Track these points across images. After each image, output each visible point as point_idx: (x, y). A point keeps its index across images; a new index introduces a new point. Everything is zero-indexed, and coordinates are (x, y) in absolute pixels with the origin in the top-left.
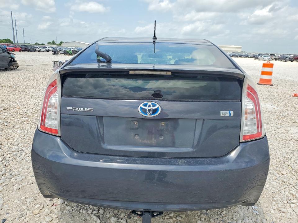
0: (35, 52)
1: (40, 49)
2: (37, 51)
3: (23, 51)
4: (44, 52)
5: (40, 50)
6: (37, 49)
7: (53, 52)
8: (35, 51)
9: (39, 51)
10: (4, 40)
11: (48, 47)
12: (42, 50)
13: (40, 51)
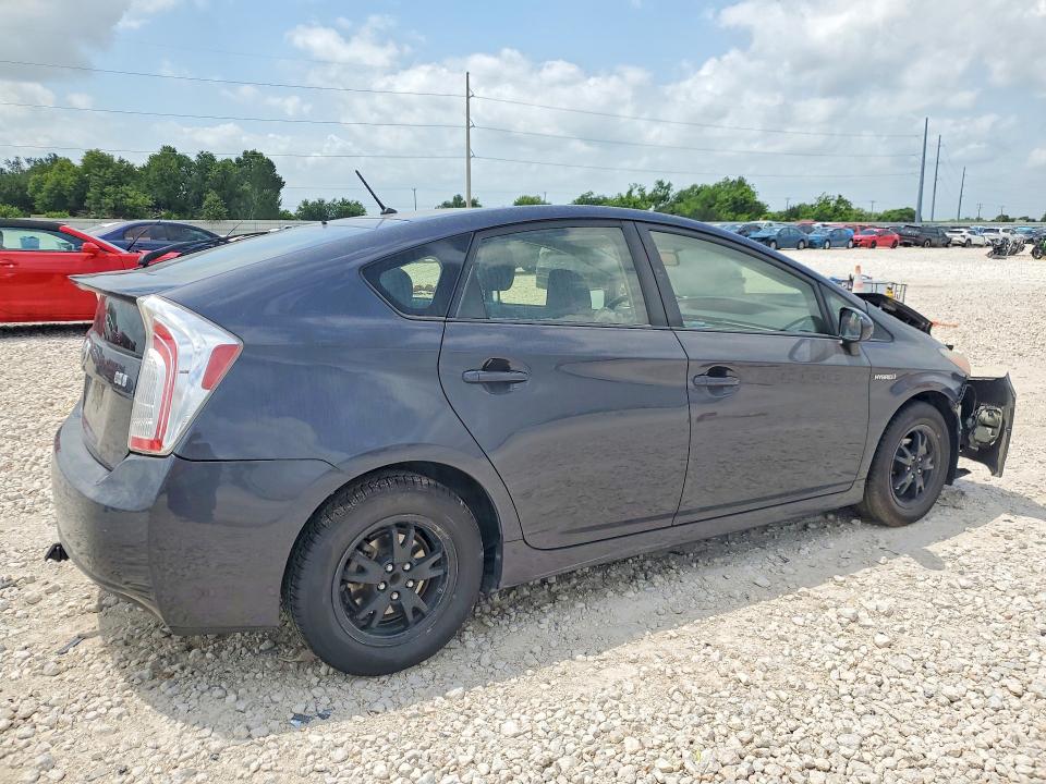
0: (947, 246)
1: (969, 236)
2: (955, 245)
3: (906, 245)
4: (981, 246)
5: (969, 240)
6: (956, 238)
7: (991, 249)
8: (947, 244)
9: (964, 245)
10: (895, 211)
11: (1004, 231)
12: (976, 239)
13: (967, 244)
